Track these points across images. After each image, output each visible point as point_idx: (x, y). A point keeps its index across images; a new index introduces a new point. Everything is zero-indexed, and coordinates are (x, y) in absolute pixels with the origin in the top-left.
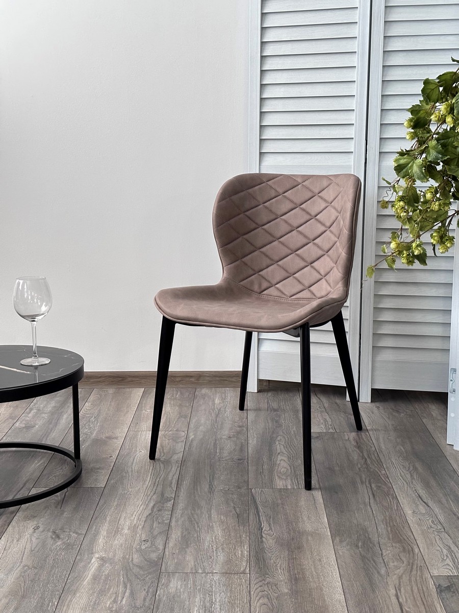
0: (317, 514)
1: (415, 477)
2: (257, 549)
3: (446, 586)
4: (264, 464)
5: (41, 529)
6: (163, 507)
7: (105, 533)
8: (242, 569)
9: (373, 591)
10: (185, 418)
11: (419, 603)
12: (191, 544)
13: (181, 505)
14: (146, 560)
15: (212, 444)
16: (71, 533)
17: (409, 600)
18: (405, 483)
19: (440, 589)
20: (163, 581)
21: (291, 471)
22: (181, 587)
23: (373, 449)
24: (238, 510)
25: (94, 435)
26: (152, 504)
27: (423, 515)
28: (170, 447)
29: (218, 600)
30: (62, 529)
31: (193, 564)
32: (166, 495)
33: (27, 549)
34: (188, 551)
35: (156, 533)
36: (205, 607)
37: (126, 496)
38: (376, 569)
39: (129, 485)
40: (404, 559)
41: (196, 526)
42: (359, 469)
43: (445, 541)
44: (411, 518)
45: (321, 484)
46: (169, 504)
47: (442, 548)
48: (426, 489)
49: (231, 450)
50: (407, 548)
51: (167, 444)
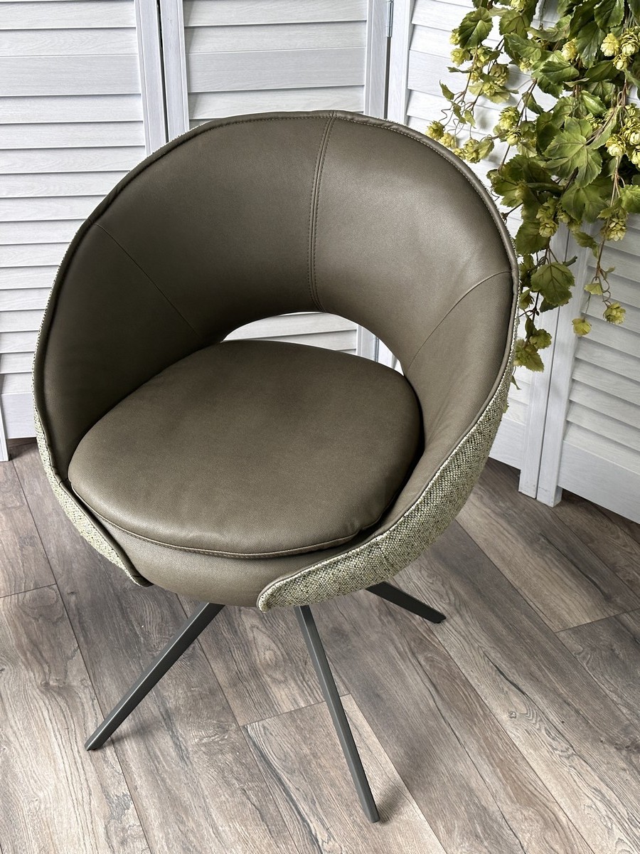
0: (378, 767)
1: (470, 621)
4: (232, 648)
6: (124, 828)
10: (33, 545)
13: (153, 814)
15: (119, 613)
21: (282, 655)
24: (254, 799)
26: (101, 830)
27: (526, 718)
28: (49, 641)
32: (113, 792)
37: (45, 819)
39: (32, 781)
40: (556, 846)
42: (381, 620)
43: (590, 781)
44: (516, 734)
45: (344, 678)
46: (131, 818)
47: (594, 799)
48: (496, 644)
49: (159, 620)
50: (546, 815)
51: (39, 633)
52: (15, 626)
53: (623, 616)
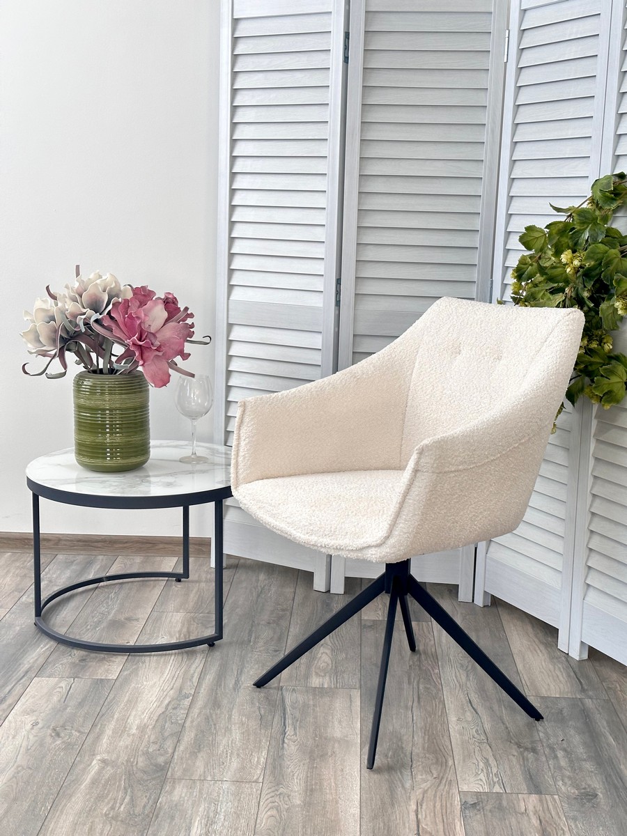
0: (350, 719)
1: (471, 678)
2: (275, 755)
3: (472, 803)
5: (40, 725)
6: (179, 705)
7: (111, 732)
8: (255, 778)
9: (393, 805)
11: (439, 820)
12: (204, 747)
13: (200, 703)
14: (151, 764)
15: (247, 631)
16: (73, 731)
17: (428, 816)
18: (458, 685)
19: (465, 806)
20: (167, 788)
21: (332, 666)
22: (186, 795)
23: (432, 642)
24: (262, 712)
25: (111, 615)
26: (166, 702)
27: (468, 722)
29: (223, 810)
30: (63, 726)
31: (202, 770)
32: (184, 691)
33: (22, 748)
34: (200, 755)
35: (166, 734)
36: (208, 817)
37: (140, 691)
38: (401, 781)
39: (144, 678)
40: (434, 772)
41: (213, 728)
43: (484, 753)
44: (454, 726)
45: (362, 683)
46: (187, 702)
47: (479, 761)
48: (480, 692)
49: (269, 639)
50: (440, 760)
51: (195, 629)
52: (184, 624)
53: (586, 700)
